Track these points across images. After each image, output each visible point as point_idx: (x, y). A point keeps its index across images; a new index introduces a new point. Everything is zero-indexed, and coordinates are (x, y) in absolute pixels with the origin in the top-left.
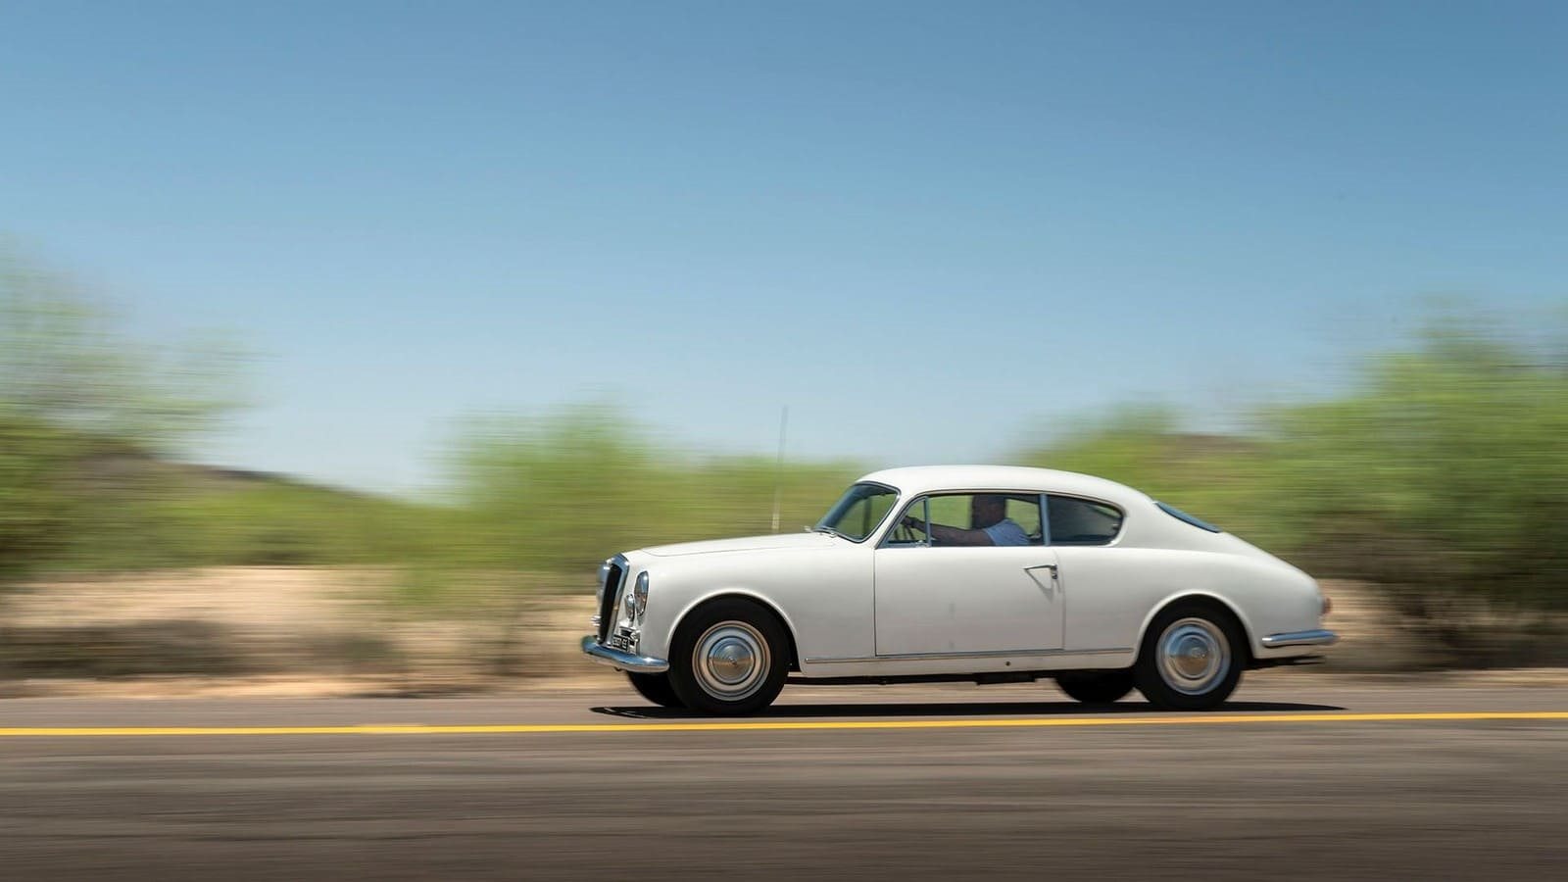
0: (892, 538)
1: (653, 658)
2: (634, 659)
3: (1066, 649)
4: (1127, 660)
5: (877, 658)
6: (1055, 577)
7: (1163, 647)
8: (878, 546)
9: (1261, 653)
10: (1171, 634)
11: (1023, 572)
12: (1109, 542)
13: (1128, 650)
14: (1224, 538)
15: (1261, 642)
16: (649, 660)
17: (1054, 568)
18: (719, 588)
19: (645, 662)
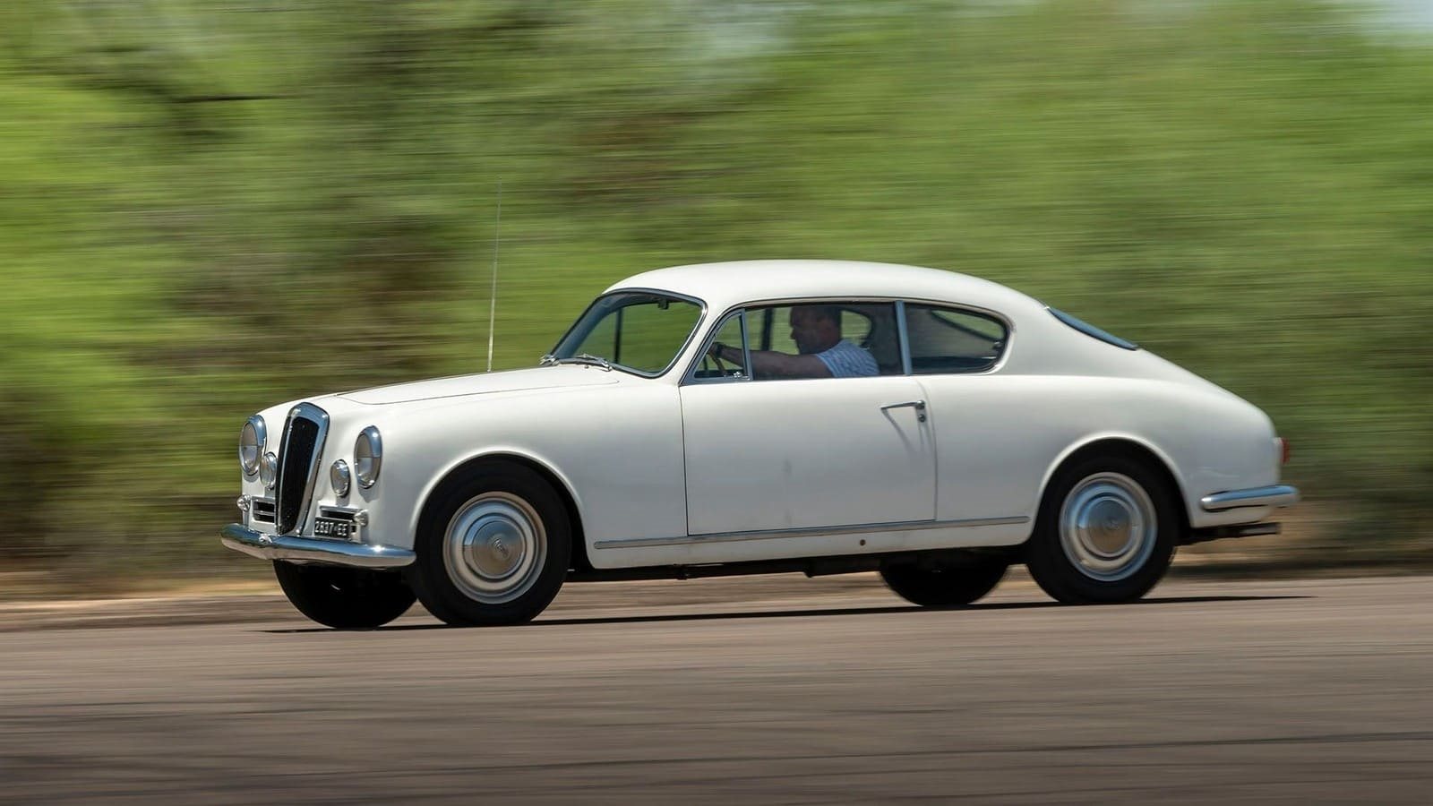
0: (700, 367)
1: (383, 545)
2: (357, 548)
3: (938, 520)
4: (1019, 534)
5: (690, 539)
6: (922, 419)
7: (1068, 514)
8: (683, 382)
9: (1199, 520)
10: (1079, 494)
11: (880, 412)
12: (991, 367)
13: (1023, 519)
14: (1142, 357)
15: (1200, 501)
16: (378, 549)
17: (921, 406)
18: (478, 447)
19: (372, 552)
